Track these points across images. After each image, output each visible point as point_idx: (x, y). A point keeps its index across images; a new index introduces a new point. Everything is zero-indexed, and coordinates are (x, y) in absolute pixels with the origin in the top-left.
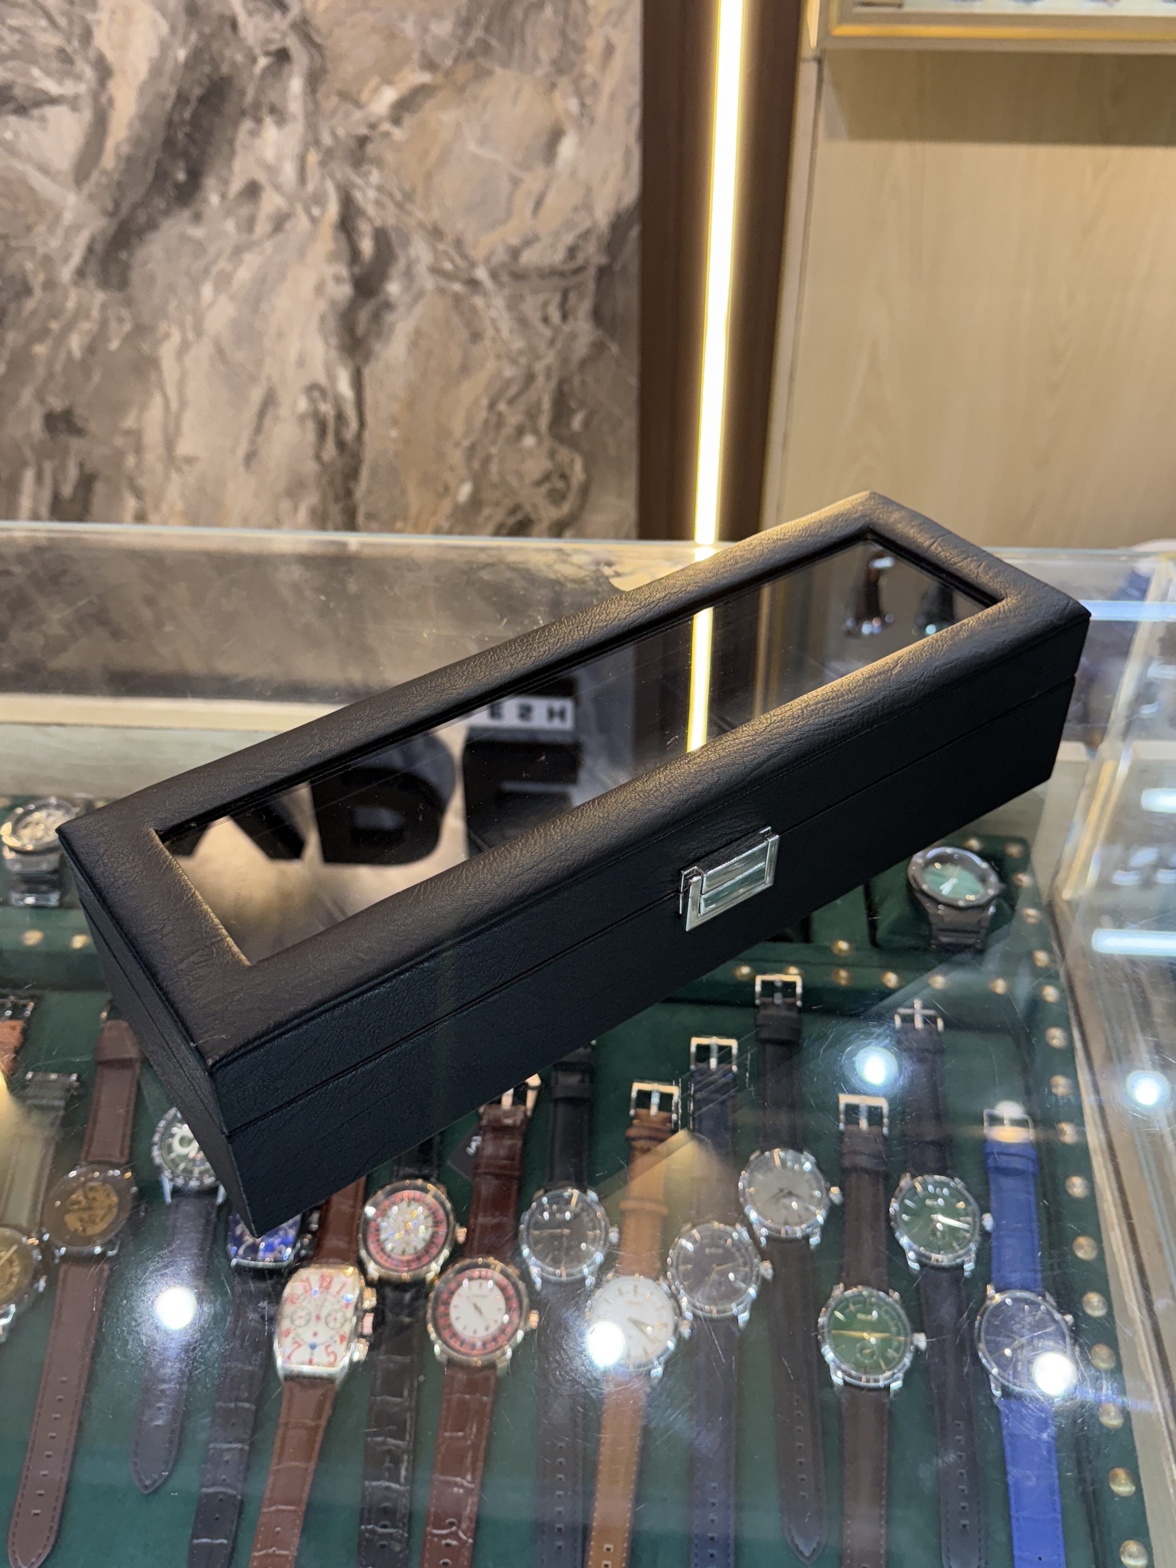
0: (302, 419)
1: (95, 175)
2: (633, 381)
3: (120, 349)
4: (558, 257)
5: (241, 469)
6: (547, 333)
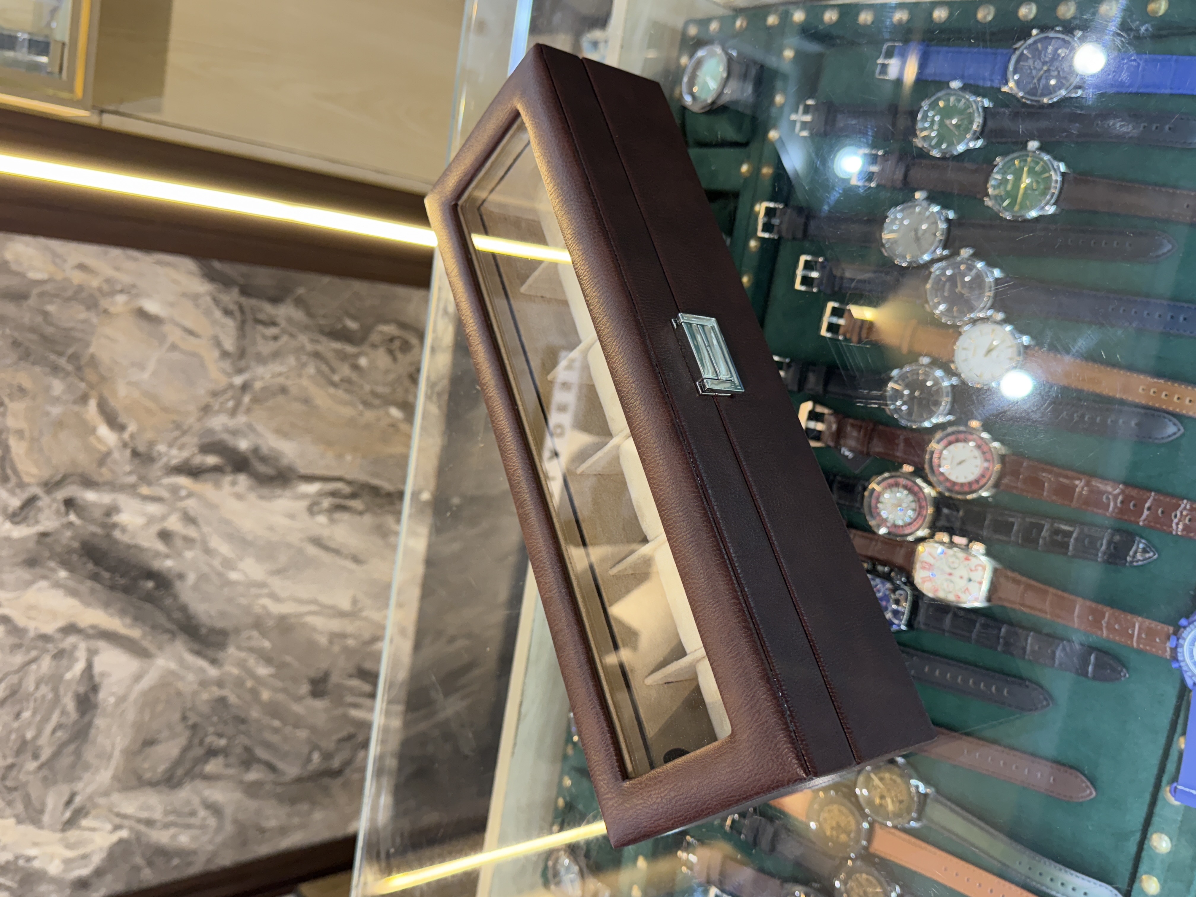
0: (332, 521)
1: (146, 644)
2: (326, 280)
3: (270, 641)
4: (230, 324)
5: (364, 567)
6: (285, 338)
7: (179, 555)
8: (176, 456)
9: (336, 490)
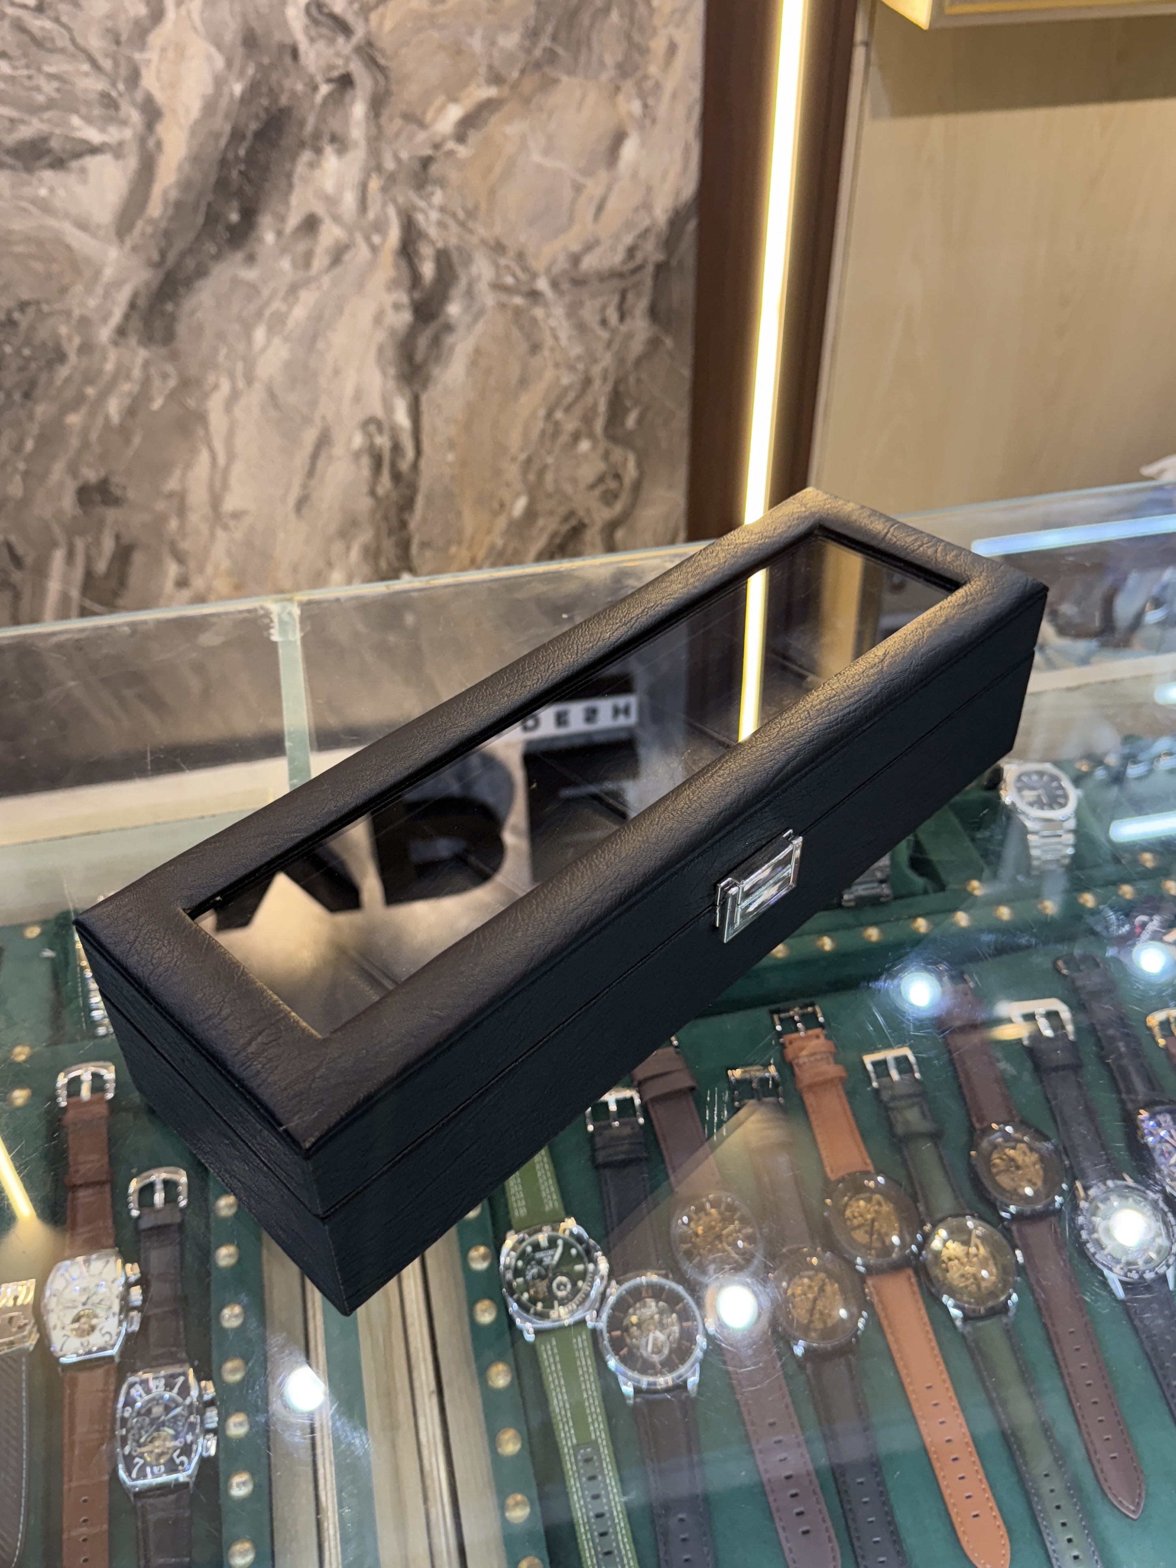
0: (357, 455)
1: (140, 224)
3: (163, 407)
4: (617, 258)
5: (292, 516)
6: (605, 335)
7: (284, 251)
8: (428, 220)
9: (402, 450)
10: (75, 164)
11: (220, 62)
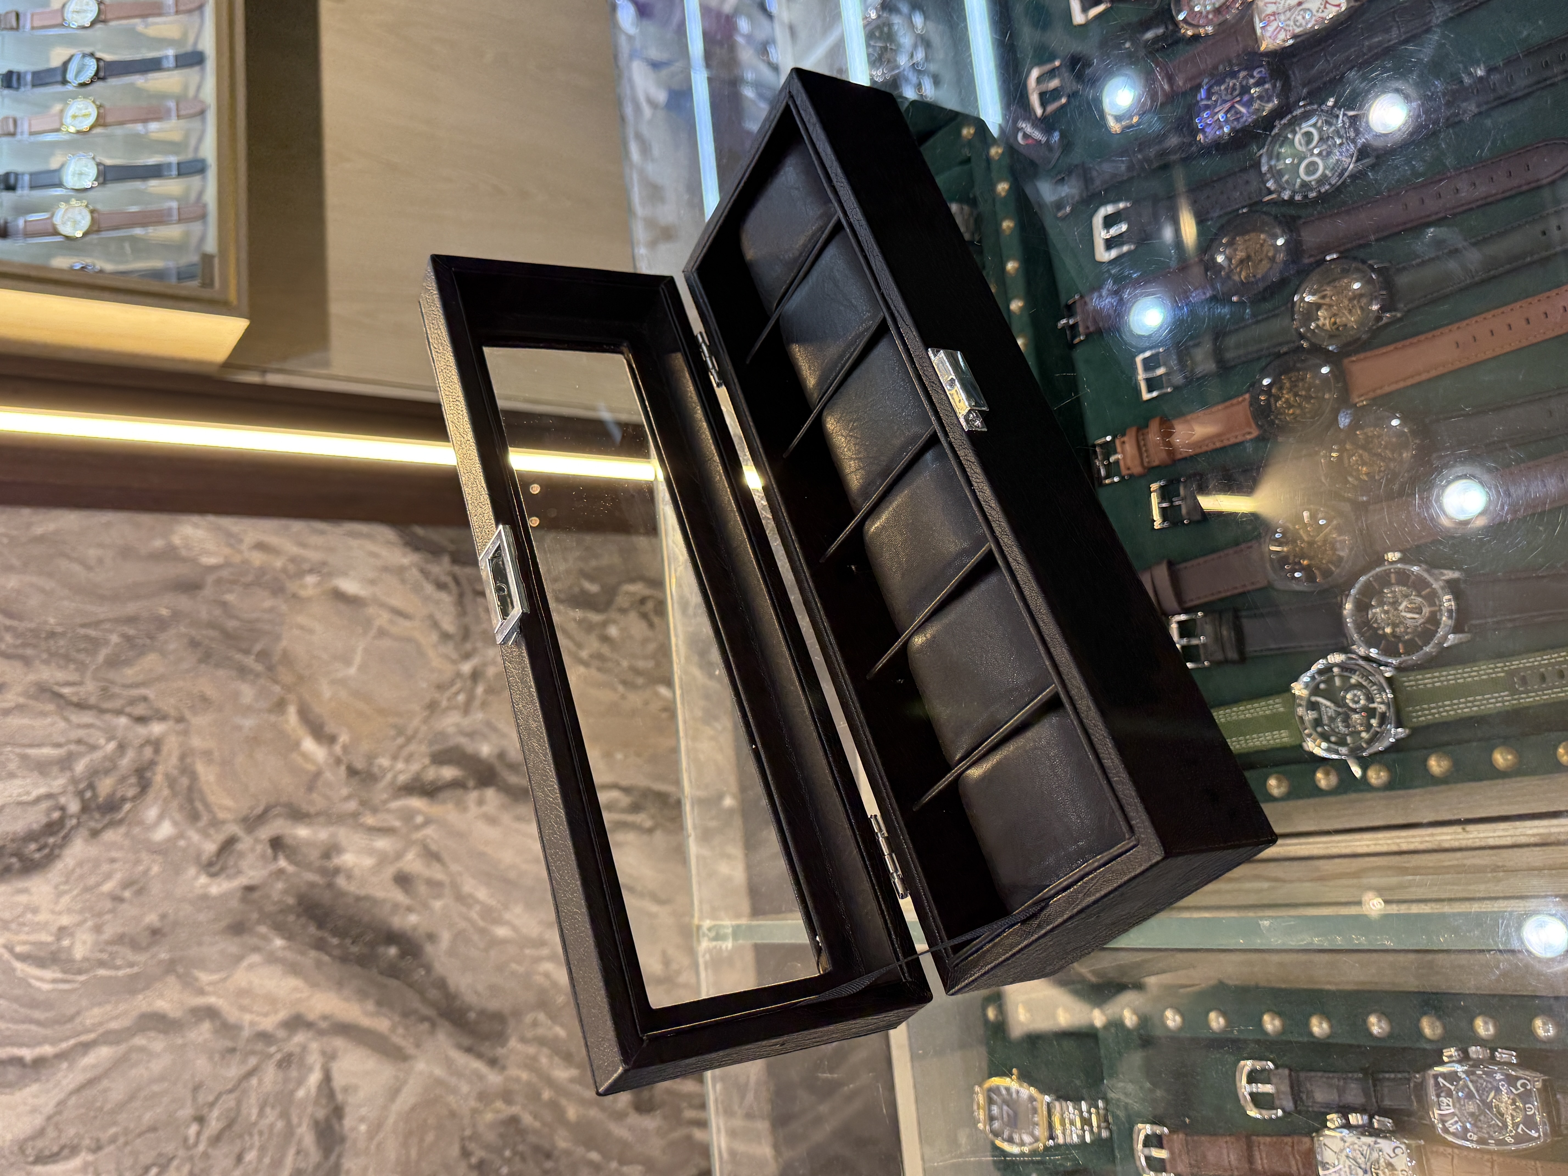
1: (397, 1040)
4: (446, 598)
7: (425, 906)
8: (404, 771)
9: (611, 802)
10: (340, 1097)
11: (255, 958)
